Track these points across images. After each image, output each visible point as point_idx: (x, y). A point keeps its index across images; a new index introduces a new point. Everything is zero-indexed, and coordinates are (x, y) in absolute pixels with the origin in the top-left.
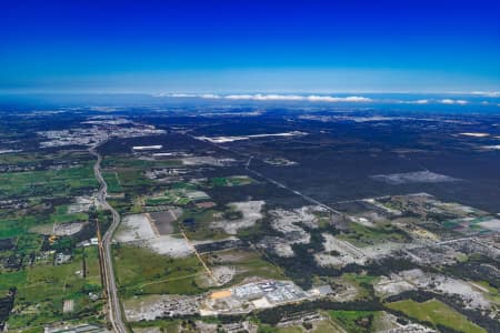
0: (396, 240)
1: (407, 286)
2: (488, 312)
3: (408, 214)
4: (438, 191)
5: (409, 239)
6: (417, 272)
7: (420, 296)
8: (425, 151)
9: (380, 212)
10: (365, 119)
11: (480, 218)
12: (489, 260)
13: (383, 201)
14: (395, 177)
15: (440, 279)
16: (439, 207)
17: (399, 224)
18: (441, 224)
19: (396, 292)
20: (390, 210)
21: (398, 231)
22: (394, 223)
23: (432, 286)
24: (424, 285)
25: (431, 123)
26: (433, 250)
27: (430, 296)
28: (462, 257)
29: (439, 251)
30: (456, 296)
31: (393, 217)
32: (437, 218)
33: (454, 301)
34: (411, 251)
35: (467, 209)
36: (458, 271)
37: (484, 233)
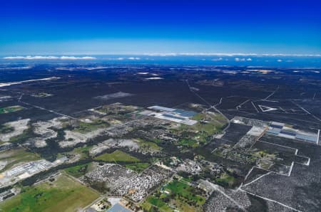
0: (102, 127)
1: (105, 147)
2: (138, 150)
3: (110, 114)
4: (124, 101)
5: (109, 125)
6: (111, 140)
7: (111, 150)
8: (120, 83)
9: (96, 115)
10: (93, 68)
11: (140, 111)
12: (141, 128)
13: (98, 109)
14: (105, 97)
15: (121, 141)
16: (124, 108)
17: (105, 119)
18: (124, 116)
19: (100, 152)
20: (101, 113)
21: (104, 122)
22: (102, 119)
23: (116, 145)
24: (113, 145)
25: (125, 69)
26: (119, 129)
27: (115, 149)
28: (131, 129)
29: (122, 128)
30: (126, 147)
31: (102, 116)
32: (122, 113)
33: (125, 149)
34: (110, 131)
35: (136, 108)
36: (129, 136)
37: (141, 117)
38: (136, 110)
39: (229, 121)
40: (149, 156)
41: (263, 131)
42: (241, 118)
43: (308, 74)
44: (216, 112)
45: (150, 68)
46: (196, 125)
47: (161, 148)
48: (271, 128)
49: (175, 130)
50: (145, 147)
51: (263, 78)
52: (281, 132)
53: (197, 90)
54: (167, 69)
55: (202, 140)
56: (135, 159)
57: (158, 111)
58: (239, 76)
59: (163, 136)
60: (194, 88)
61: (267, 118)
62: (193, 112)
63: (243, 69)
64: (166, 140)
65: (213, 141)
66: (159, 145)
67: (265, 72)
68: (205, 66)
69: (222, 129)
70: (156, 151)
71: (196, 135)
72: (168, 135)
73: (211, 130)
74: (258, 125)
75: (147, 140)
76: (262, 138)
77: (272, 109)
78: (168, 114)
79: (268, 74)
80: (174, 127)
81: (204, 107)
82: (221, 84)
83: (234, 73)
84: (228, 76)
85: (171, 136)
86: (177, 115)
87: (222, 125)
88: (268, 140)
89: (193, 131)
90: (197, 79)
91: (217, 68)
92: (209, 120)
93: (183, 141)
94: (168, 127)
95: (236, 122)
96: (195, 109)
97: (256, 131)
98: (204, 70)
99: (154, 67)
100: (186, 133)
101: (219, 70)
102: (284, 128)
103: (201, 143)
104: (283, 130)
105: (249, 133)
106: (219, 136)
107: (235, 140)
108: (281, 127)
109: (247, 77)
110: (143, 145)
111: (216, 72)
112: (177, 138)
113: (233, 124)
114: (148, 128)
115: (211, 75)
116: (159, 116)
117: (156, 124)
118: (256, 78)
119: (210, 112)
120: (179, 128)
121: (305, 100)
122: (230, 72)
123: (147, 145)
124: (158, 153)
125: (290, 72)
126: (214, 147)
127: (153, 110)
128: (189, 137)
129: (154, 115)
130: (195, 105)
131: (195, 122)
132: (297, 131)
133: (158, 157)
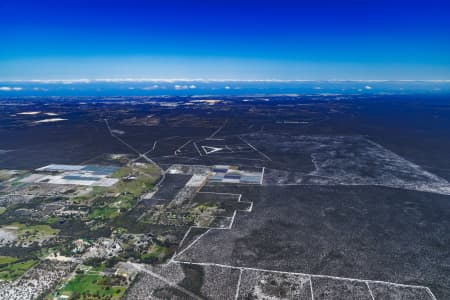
38: (13, 176)
39: (163, 173)
40: (35, 247)
41: (204, 178)
42: (180, 166)
43: (258, 103)
44: (147, 162)
45: (43, 104)
46: (118, 185)
47: (57, 231)
48: (214, 173)
49: (84, 198)
50: (28, 234)
51: (210, 110)
52: (226, 177)
53: (122, 132)
54: (75, 103)
55: (125, 206)
56: (9, 259)
57: (55, 173)
58: (180, 110)
59: (61, 212)
60: (116, 131)
61: (210, 161)
62: (112, 167)
63: (186, 100)
64: (67, 217)
65: (140, 203)
66: (54, 226)
67: (212, 102)
68: (134, 97)
69: (154, 185)
70: (48, 237)
71: (116, 199)
72: (71, 208)
73: (139, 189)
74: (200, 172)
75: (33, 223)
76: (203, 189)
77: (217, 149)
78: (72, 174)
79: (216, 104)
80: (82, 193)
81: (131, 158)
82: (156, 122)
83: (175, 105)
84: (166, 110)
85: (75, 208)
86: (88, 174)
87: (154, 179)
88: (210, 189)
89: (112, 195)
90: (121, 117)
91: (152, 99)
92: (137, 174)
93: (96, 212)
94: (71, 196)
95: (173, 171)
96: (117, 163)
97: (197, 180)
98: (133, 102)
99: (51, 101)
100: (101, 200)
101: (154, 103)
102: (230, 171)
103: (123, 210)
104: (229, 174)
105: (188, 184)
106: (149, 196)
107: (171, 197)
108: (224, 171)
109: (190, 110)
110: (24, 232)
111: (150, 106)
112: (85, 210)
113: (169, 176)
114: (35, 203)
115: (143, 110)
116: (57, 180)
117: (51, 194)
118: (201, 111)
119: (138, 164)
120: (90, 193)
121: (252, 135)
122: (169, 105)
123: (31, 230)
124: (51, 239)
125: (239, 101)
126: (141, 212)
127: (46, 172)
128: (106, 204)
129: (48, 180)
130: (116, 157)
131: (117, 180)
132: (241, 172)
133: (51, 246)
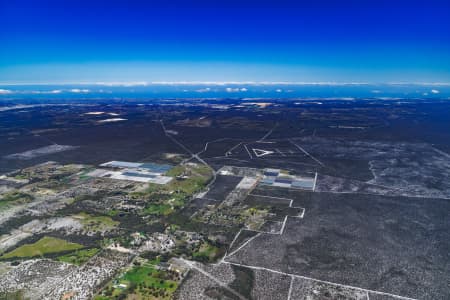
0: (20, 203)
1: (24, 235)
2: (81, 231)
3: (36, 180)
4: (61, 158)
5: (32, 199)
6: (36, 222)
7: (35, 238)
8: (56, 129)
9: (9, 185)
11: (87, 170)
12: (87, 197)
13: (13, 176)
14: (28, 154)
15: (52, 221)
16: (60, 169)
17: (25, 190)
18: (59, 181)
19: (14, 243)
20: (18, 181)
21: (23, 195)
22: (20, 191)
23: (44, 229)
24: (38, 230)
25: (66, 107)
26: (49, 202)
27: (41, 236)
28: (70, 201)
29: (56, 201)
30: (62, 229)
31: (21, 186)
32: (57, 177)
33: (59, 234)
34: (33, 208)
35: (80, 167)
36: (67, 212)
37: (88, 180)
38: (81, 170)
39: (215, 173)
40: (98, 237)
41: (255, 181)
42: (230, 168)
43: (310, 106)
44: (198, 162)
45: (107, 105)
46: (172, 183)
47: (118, 223)
48: (265, 177)
49: (141, 194)
50: (92, 224)
51: (260, 113)
52: (276, 181)
53: (176, 133)
54: (133, 105)
55: (178, 203)
56: (76, 246)
57: (116, 169)
58: (231, 113)
59: (121, 205)
60: (170, 132)
61: (260, 164)
62: (167, 166)
63: (237, 102)
64: (126, 211)
65: (192, 202)
66: (115, 218)
67: (263, 105)
68: (188, 99)
69: (206, 185)
70: (110, 227)
71: (170, 196)
72: (130, 202)
73: (192, 188)
74: (251, 175)
75: (97, 214)
76: (254, 191)
77: (267, 152)
78: (131, 171)
79: (267, 107)
80: (139, 189)
81: (183, 157)
82: (207, 123)
83: (226, 107)
84: (218, 113)
85: (134, 203)
86: (145, 172)
87: (206, 179)
88: (260, 193)
89: (166, 192)
90: (175, 118)
91: (203, 102)
92: (190, 174)
93: (151, 208)
94: (130, 191)
95: (224, 173)
96: (170, 161)
97: (247, 183)
98: (187, 104)
99: (112, 102)
100: (156, 196)
101: (206, 105)
102: (281, 175)
103: (176, 207)
104: (280, 178)
105: (239, 186)
106: (201, 195)
107: (221, 197)
108: (275, 174)
109: (241, 113)
110: (89, 222)
111: (203, 108)
112: (141, 205)
113: (220, 177)
114: (99, 196)
115: (195, 111)
116: (117, 175)
117: (112, 189)
118: (251, 114)
119: (191, 164)
120: (146, 190)
121: (304, 139)
122: (221, 107)
123: (95, 221)
124: (112, 231)
125: (291, 104)
126: (193, 210)
127: (108, 168)
128: (161, 200)
129: (110, 175)
130: (170, 156)
131: (171, 178)
132: (293, 177)
133: (112, 237)
